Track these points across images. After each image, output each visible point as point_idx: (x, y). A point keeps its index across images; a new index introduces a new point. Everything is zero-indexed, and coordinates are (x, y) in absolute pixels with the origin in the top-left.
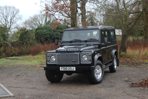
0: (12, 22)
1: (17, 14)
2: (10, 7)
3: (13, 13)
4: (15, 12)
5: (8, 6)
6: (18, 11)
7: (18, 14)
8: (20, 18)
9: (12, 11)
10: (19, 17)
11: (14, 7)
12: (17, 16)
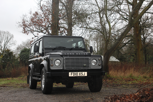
0: (6, 47)
1: (11, 40)
2: (5, 32)
3: (7, 38)
4: (9, 38)
5: (2, 31)
6: (12, 37)
7: (13, 39)
8: (14, 44)
9: (6, 36)
10: (12, 42)
11: (8, 33)
12: (11, 42)
